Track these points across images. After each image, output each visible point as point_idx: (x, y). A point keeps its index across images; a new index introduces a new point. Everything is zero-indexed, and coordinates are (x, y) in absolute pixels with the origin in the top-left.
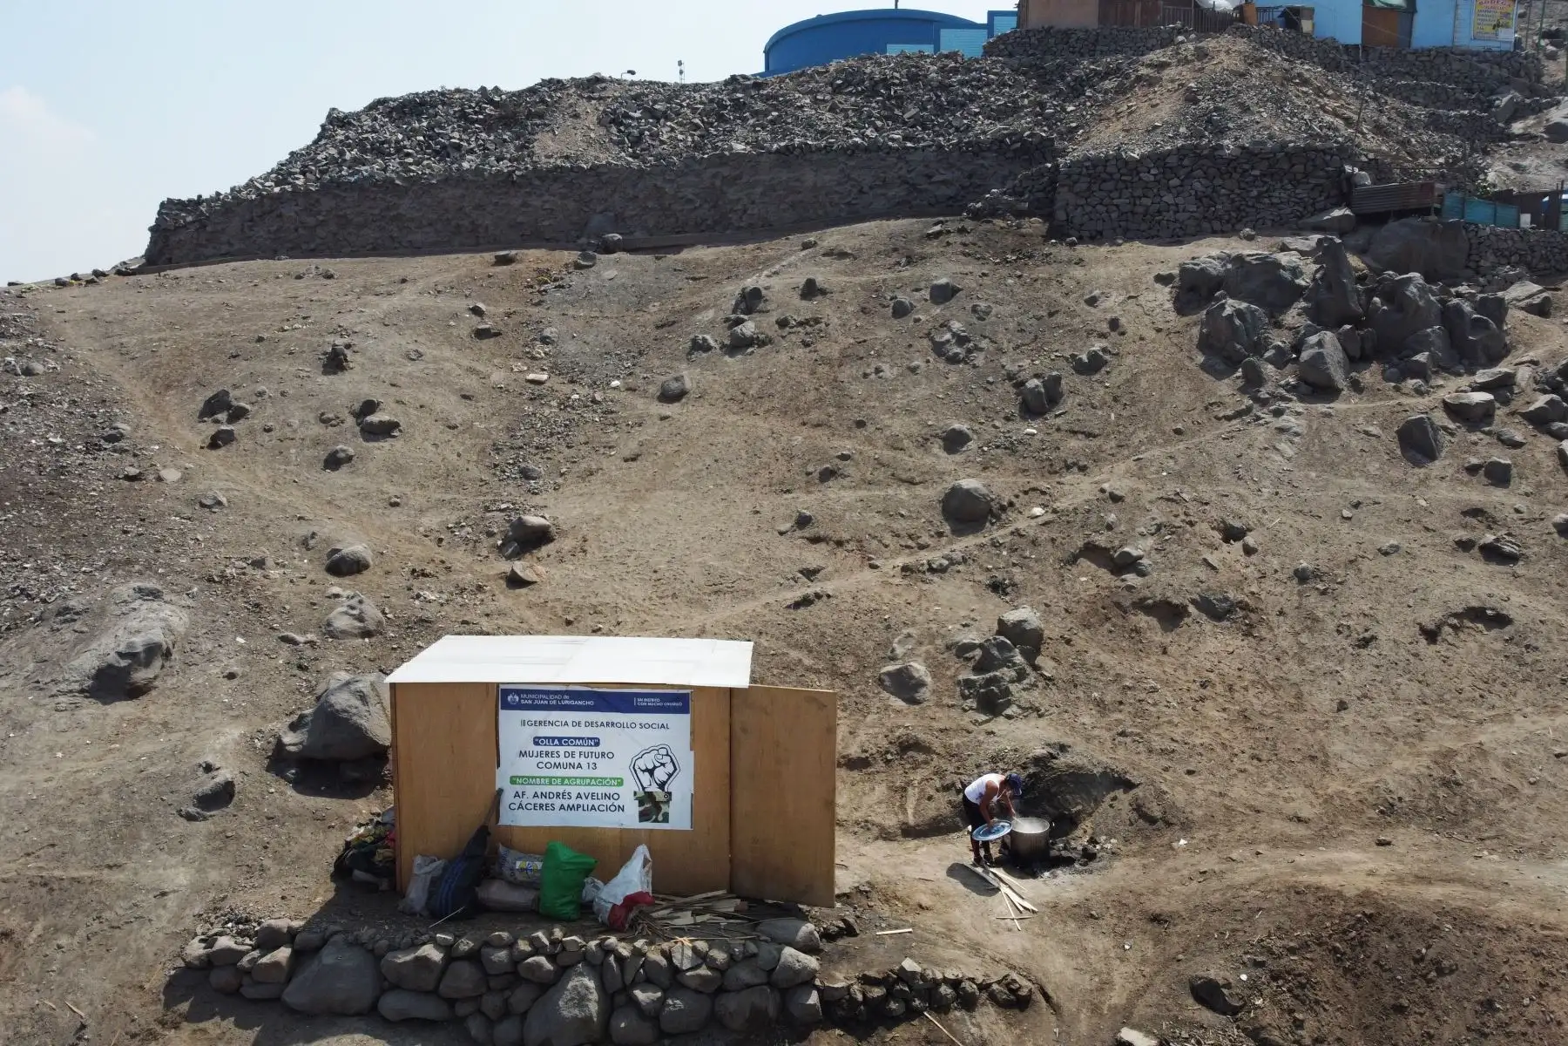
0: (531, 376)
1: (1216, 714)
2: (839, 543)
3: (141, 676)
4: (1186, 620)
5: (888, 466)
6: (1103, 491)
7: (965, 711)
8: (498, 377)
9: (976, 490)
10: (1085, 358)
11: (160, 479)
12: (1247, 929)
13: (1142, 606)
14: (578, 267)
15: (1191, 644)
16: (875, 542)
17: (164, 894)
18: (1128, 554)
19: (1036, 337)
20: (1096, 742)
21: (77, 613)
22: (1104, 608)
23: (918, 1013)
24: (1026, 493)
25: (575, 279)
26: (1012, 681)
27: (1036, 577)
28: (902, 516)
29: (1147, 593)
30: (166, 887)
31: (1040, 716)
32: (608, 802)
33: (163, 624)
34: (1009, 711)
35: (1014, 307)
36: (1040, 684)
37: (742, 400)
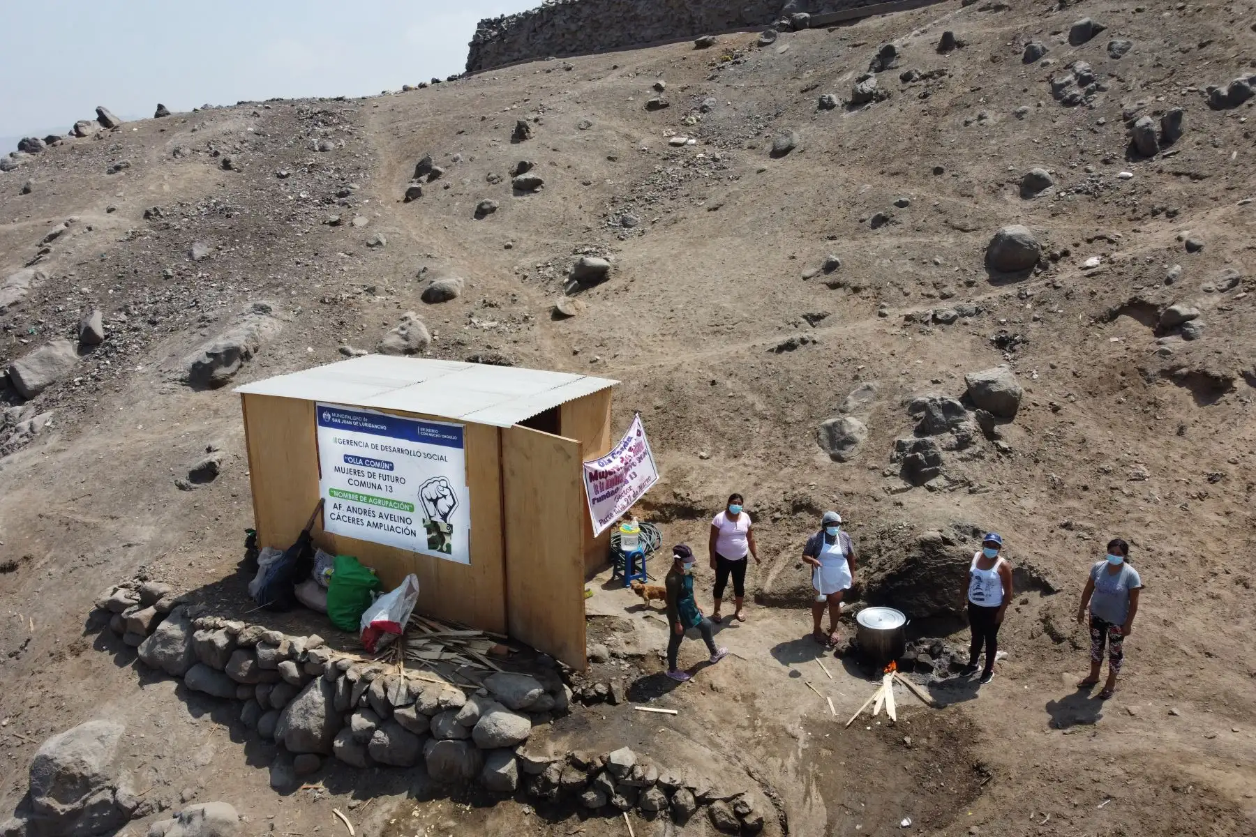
0: (674, 140)
1: (1214, 517)
2: (856, 290)
3: (221, 372)
4: (1227, 396)
5: (945, 212)
6: (1180, 239)
7: (885, 476)
8: (646, 141)
9: (1020, 237)
10: (1224, 91)
11: (352, 225)
12: (1076, 820)
13: (1171, 374)
14: (761, 44)
15: (1222, 427)
16: (896, 289)
17: (130, 545)
18: (1175, 312)
19: (1173, 71)
20: (1027, 531)
21: (209, 321)
22: (1123, 375)
23: (617, 811)
24: (1089, 241)
25: (751, 58)
26: (949, 449)
27: (1055, 334)
28: (936, 264)
29: (1184, 360)
30: (134, 540)
31: (971, 492)
32: (403, 526)
33: (248, 332)
34: (932, 483)
35: (1159, 41)
36: (987, 456)
37: (837, 154)
